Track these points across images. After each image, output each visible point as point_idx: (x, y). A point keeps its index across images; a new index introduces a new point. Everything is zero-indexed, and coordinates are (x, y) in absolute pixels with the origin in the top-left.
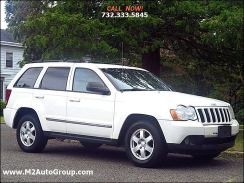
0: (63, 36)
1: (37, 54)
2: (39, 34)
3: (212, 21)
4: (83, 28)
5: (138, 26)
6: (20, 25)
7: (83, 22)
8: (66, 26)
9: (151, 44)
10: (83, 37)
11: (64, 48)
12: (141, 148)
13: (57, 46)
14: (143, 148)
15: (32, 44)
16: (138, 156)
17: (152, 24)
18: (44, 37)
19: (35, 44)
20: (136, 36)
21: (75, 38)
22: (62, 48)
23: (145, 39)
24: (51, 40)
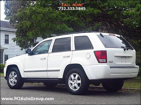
0: (40, 21)
1: (24, 33)
2: (25, 20)
3: (131, 11)
4: (52, 16)
5: (86, 15)
6: (13, 15)
7: (52, 13)
8: (41, 15)
9: (94, 26)
10: (52, 22)
11: (41, 28)
13: (36, 27)
15: (21, 26)
17: (94, 13)
18: (28, 22)
19: (23, 26)
20: (84, 21)
21: (47, 22)
22: (39, 28)
23: (90, 22)
24: (33, 23)
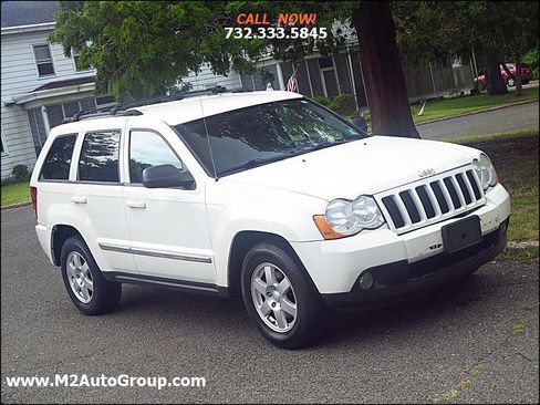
12: (274, 305)
14: (278, 305)
16: (274, 323)
